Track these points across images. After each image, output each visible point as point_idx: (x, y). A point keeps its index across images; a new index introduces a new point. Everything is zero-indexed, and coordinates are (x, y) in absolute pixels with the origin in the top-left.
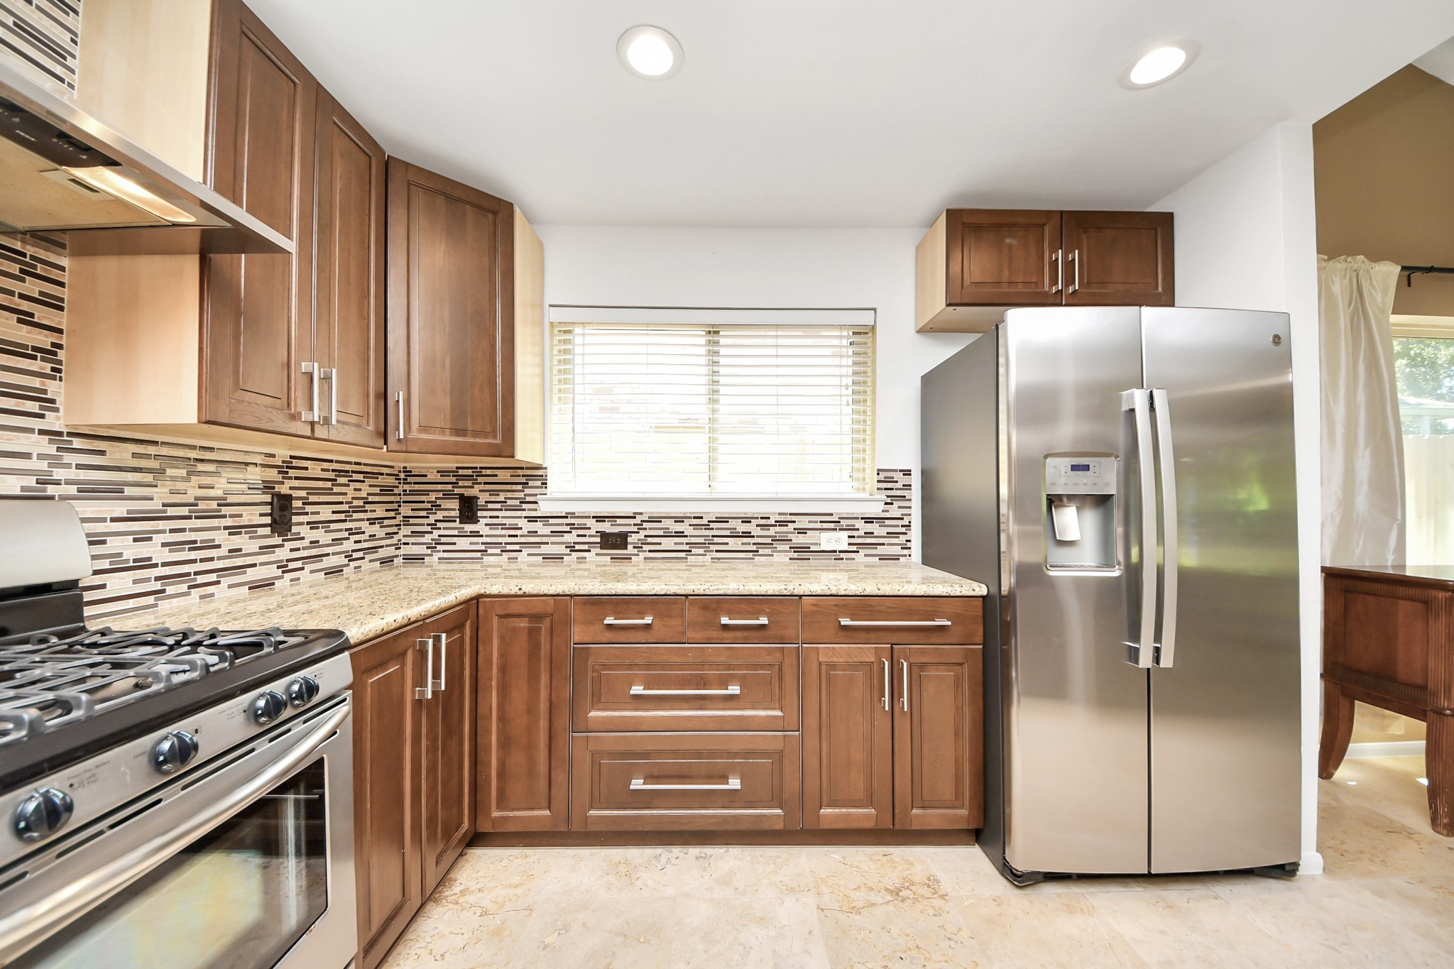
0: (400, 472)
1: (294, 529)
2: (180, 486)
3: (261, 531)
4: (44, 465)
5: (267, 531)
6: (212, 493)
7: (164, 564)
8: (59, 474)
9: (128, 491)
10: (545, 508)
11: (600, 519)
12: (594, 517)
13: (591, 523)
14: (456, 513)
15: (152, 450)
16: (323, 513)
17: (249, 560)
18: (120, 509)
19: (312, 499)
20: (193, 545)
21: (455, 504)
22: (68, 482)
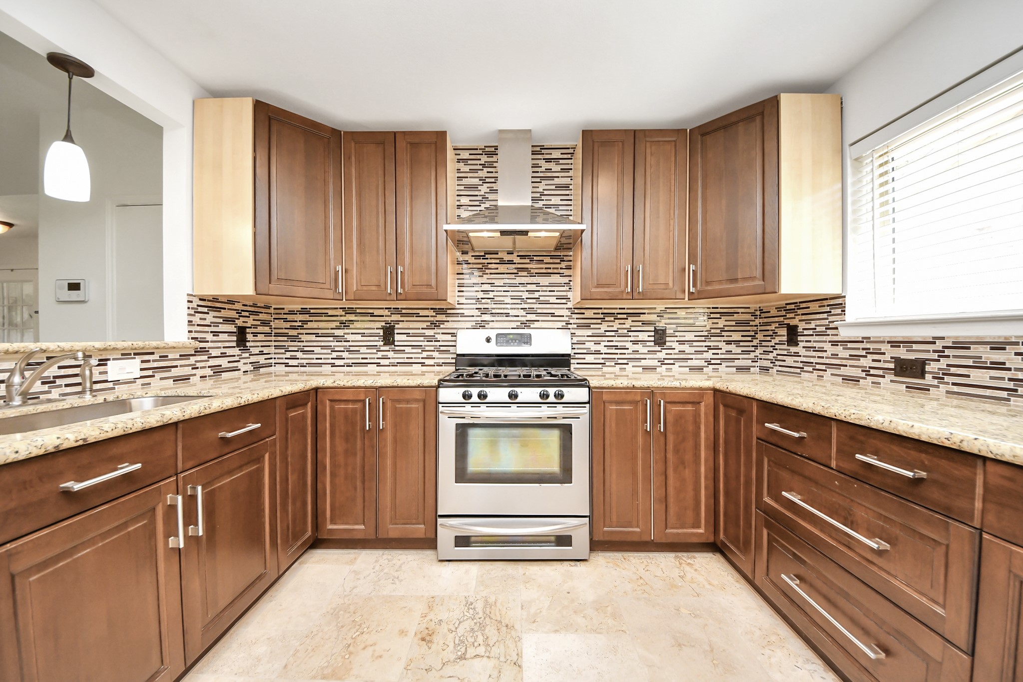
0: (757, 310)
1: (668, 344)
2: (611, 324)
3: (648, 344)
4: (567, 319)
5: (652, 344)
6: (624, 326)
7: (605, 354)
8: (572, 321)
9: (592, 326)
10: (844, 333)
11: (895, 344)
12: (889, 342)
13: (885, 348)
14: (785, 338)
15: (600, 311)
16: (688, 336)
17: (642, 356)
18: (590, 332)
19: (679, 329)
20: (616, 347)
21: (784, 332)
22: (574, 324)
